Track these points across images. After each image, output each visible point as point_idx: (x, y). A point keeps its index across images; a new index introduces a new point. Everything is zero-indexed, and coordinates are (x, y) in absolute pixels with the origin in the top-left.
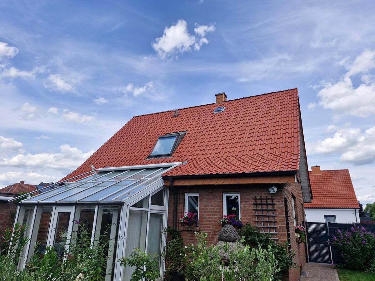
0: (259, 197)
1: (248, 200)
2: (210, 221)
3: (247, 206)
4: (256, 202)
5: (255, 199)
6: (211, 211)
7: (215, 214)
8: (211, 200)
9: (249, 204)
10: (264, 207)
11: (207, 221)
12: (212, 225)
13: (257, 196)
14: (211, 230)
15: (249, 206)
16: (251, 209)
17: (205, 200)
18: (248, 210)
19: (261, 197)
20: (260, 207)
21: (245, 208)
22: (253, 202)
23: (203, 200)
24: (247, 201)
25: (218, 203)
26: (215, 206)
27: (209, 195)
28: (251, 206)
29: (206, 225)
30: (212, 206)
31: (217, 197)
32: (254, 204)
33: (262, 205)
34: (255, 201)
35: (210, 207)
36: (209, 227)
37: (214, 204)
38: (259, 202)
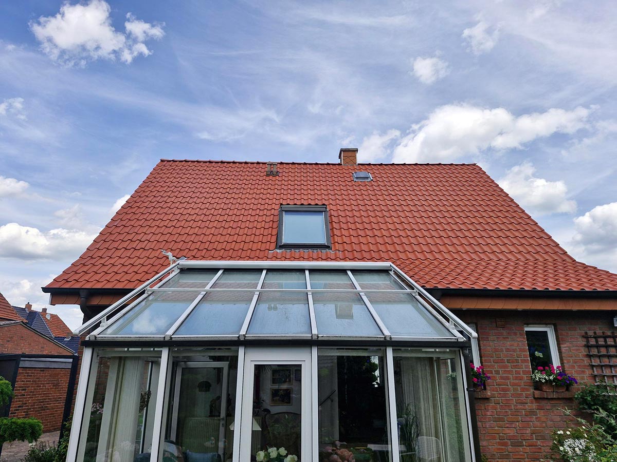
0: (591, 333)
1: (574, 338)
2: (508, 378)
3: (573, 350)
4: (588, 341)
5: (586, 337)
6: (507, 359)
7: (516, 365)
8: (504, 338)
9: (576, 346)
10: (603, 351)
11: (502, 378)
12: (513, 384)
13: (588, 332)
14: (512, 395)
15: (577, 350)
16: (580, 354)
17: (491, 338)
18: (576, 357)
19: (595, 333)
20: (596, 350)
21: (571, 353)
22: (583, 342)
23: (488, 338)
24: (573, 340)
25: (518, 344)
26: (514, 351)
27: (499, 329)
28: (579, 349)
29: (501, 385)
30: (508, 350)
31: (515, 334)
32: (585, 346)
33: (598, 346)
34: (585, 340)
35: (505, 352)
36: (508, 390)
37: (511, 346)
38: (593, 342)
